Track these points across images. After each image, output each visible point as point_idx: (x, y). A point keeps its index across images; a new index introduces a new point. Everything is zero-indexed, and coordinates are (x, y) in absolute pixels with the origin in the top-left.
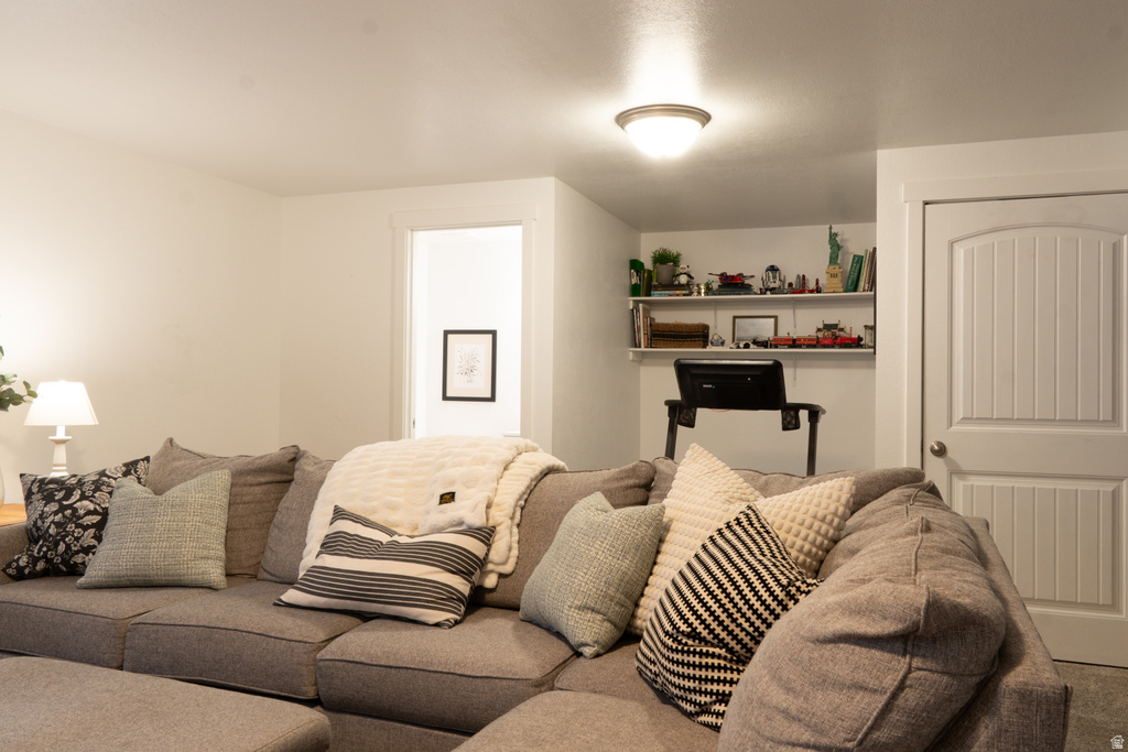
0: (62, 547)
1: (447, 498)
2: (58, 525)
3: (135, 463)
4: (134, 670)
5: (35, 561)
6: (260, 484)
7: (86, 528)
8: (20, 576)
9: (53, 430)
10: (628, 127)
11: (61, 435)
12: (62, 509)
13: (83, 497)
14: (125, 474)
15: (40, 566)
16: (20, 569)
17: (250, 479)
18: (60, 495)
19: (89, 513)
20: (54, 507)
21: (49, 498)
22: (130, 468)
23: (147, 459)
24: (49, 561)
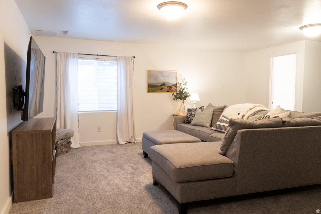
0: (189, 119)
1: (239, 114)
2: (189, 115)
3: (202, 107)
4: (192, 135)
5: (186, 121)
6: (219, 111)
7: (193, 116)
8: (185, 123)
9: (193, 101)
10: (302, 30)
11: (195, 102)
12: (190, 113)
13: (193, 112)
14: (200, 109)
15: (187, 122)
16: (185, 122)
17: (217, 110)
18: (190, 111)
19: (193, 114)
20: (189, 113)
21: (189, 112)
22: (201, 108)
23: (204, 106)
24: (188, 121)
